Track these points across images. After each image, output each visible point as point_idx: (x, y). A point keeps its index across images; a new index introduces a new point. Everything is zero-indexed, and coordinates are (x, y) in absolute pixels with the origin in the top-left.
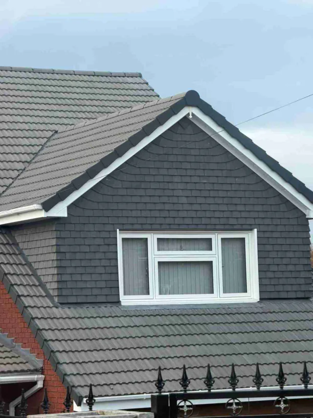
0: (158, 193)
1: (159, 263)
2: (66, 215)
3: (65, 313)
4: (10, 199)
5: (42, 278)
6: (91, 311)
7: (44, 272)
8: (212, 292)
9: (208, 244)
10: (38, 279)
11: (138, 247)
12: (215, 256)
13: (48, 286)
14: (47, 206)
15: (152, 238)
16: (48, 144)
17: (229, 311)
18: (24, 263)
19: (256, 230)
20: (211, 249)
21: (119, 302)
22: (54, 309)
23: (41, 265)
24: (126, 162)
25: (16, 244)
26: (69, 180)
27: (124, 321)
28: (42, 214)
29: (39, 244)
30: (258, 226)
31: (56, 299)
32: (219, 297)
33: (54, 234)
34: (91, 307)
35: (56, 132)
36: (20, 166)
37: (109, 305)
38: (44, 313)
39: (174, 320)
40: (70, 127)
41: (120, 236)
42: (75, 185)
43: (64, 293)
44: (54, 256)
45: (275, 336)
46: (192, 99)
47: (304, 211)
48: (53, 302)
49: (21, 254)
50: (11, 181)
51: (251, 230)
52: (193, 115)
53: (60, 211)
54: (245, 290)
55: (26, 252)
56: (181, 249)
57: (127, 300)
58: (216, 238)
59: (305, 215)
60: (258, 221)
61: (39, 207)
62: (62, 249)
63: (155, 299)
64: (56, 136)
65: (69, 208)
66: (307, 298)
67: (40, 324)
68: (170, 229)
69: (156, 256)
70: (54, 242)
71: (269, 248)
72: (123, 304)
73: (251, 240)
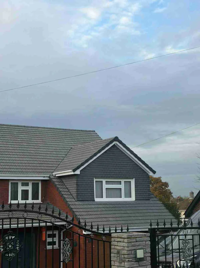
0: (106, 167)
1: (106, 188)
2: (79, 173)
3: (79, 203)
4: (61, 168)
5: (71, 192)
6: (86, 203)
7: (72, 191)
8: (121, 197)
9: (120, 183)
10: (70, 193)
11: (100, 183)
12: (122, 186)
13: (73, 195)
14: (74, 171)
15: (104, 181)
16: (70, 152)
17: (127, 203)
18: (65, 188)
19: (134, 179)
20: (121, 184)
21: (94, 200)
22: (76, 202)
23: (71, 189)
24: (97, 158)
25: (63, 182)
26: (81, 163)
27: (96, 206)
28: (73, 173)
29: (70, 182)
30: (135, 177)
31: (76, 199)
32: (123, 199)
33: (76, 179)
34: (86, 202)
35: (72, 148)
36: (62, 158)
37: (91, 201)
38: (73, 203)
39: (111, 206)
40: (76, 147)
41: (95, 180)
42: (82, 164)
43: (78, 197)
44: (76, 186)
45: (141, 211)
46: (116, 139)
47: (148, 173)
48: (75, 199)
49: (65, 185)
50: (60, 163)
51: (133, 179)
52: (116, 144)
53: (78, 172)
54: (131, 197)
55: (66, 184)
56: (112, 184)
57: (97, 200)
58: (123, 181)
59: (148, 174)
60: (135, 176)
61: (72, 171)
62: (78, 184)
63: (105, 199)
64: (72, 149)
65: (80, 171)
66: (149, 200)
67: (72, 207)
68: (109, 178)
69: (105, 186)
70: (76, 182)
71: (138, 184)
72: (95, 201)
73: (133, 182)
